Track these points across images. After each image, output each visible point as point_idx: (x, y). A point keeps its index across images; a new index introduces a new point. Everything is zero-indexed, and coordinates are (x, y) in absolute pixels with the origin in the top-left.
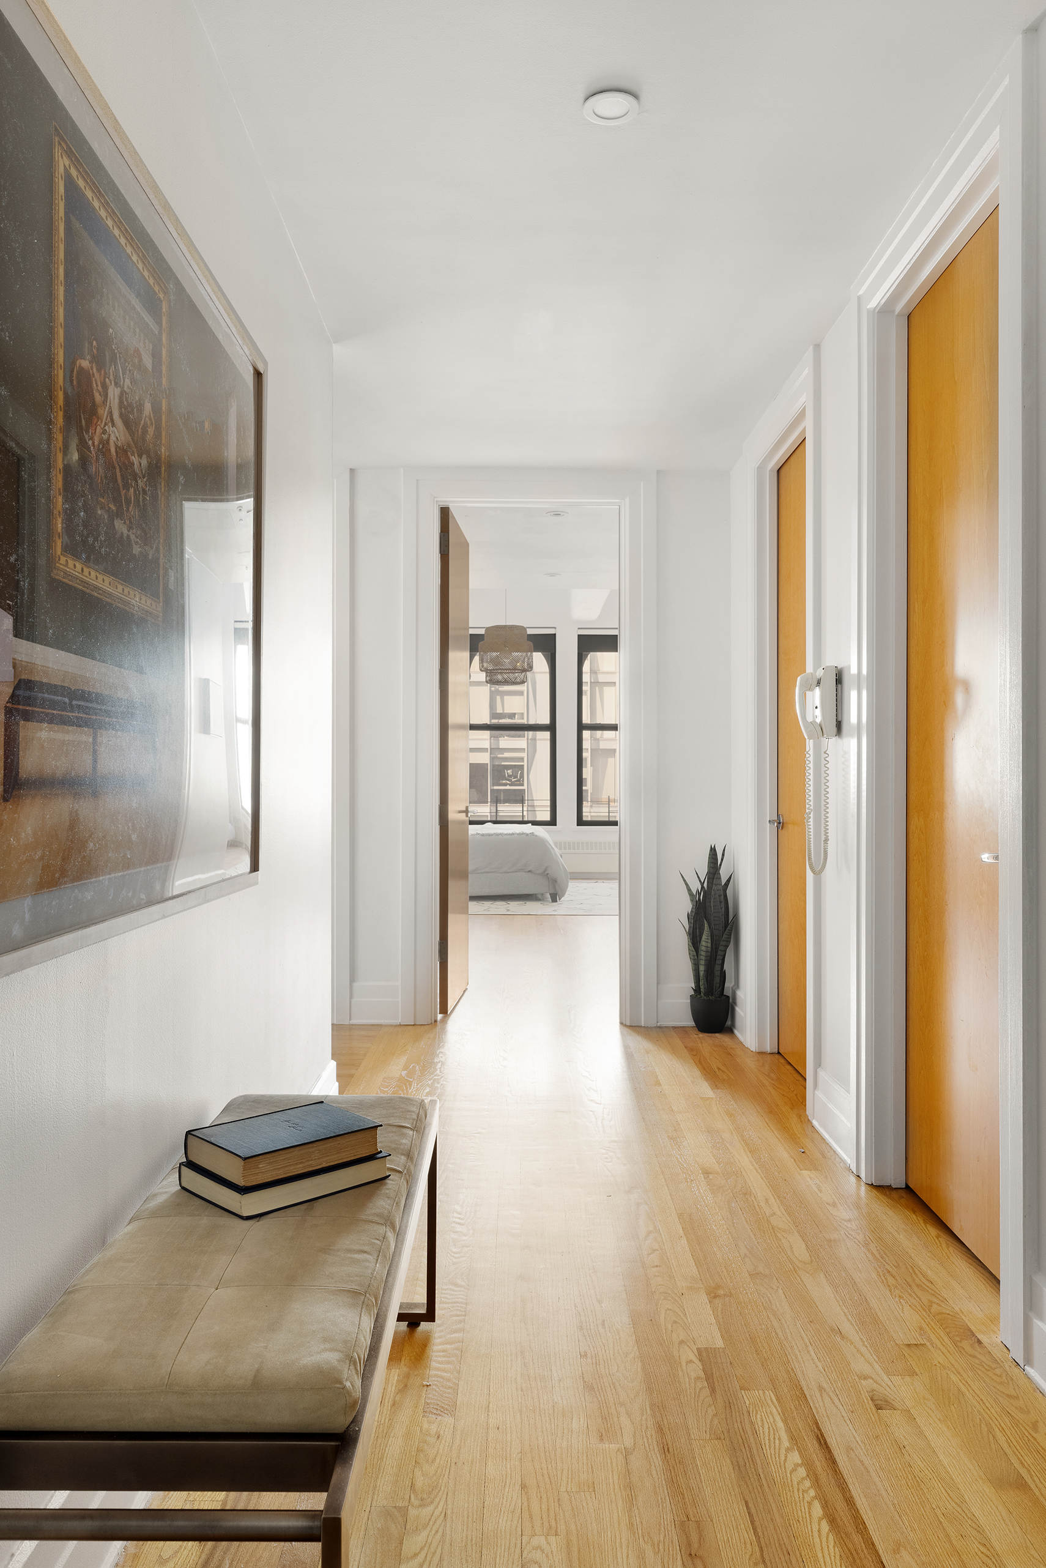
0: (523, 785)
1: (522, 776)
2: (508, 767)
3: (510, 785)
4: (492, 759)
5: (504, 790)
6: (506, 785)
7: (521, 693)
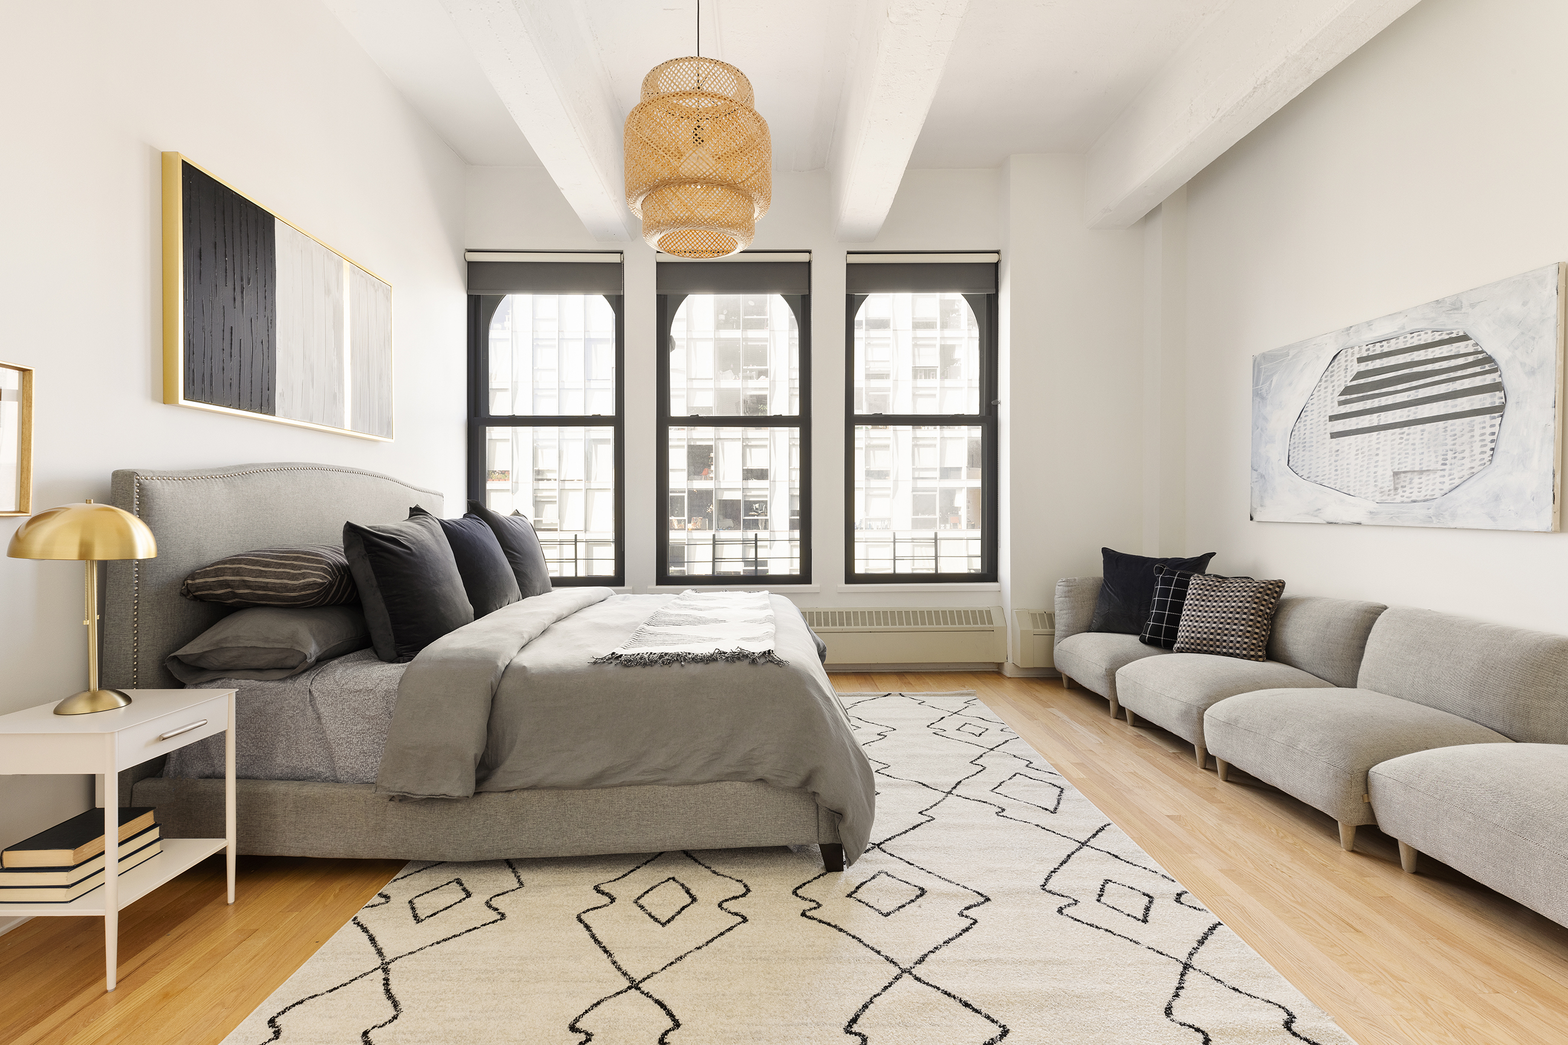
0: (766, 516)
1: (766, 507)
2: (756, 502)
3: (757, 516)
4: (745, 496)
5: (753, 519)
6: (754, 515)
7: (765, 446)
